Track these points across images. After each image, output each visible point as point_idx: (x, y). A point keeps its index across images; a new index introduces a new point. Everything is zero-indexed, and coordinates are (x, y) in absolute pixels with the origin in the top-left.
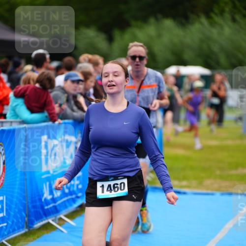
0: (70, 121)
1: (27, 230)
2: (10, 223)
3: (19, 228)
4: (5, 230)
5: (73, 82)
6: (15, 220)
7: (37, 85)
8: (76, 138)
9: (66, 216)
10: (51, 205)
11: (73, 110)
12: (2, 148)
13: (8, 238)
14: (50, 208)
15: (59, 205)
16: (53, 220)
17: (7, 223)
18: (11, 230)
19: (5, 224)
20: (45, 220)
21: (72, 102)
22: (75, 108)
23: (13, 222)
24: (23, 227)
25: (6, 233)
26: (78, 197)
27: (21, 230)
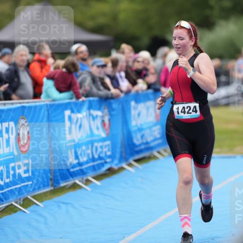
0: (96, 99)
1: (52, 188)
2: (35, 181)
3: (44, 186)
4: (31, 187)
5: (98, 66)
6: (40, 179)
7: (64, 70)
8: (103, 112)
9: (94, 178)
10: (78, 168)
11: (99, 90)
12: (25, 120)
13: (33, 194)
14: (77, 171)
15: (86, 168)
16: (80, 181)
17: (33, 182)
18: (36, 187)
19: (31, 183)
20: (71, 181)
21: (99, 83)
22: (102, 88)
23: (38, 180)
24: (48, 186)
25: (31, 190)
26: (106, 162)
27: (46, 187)
